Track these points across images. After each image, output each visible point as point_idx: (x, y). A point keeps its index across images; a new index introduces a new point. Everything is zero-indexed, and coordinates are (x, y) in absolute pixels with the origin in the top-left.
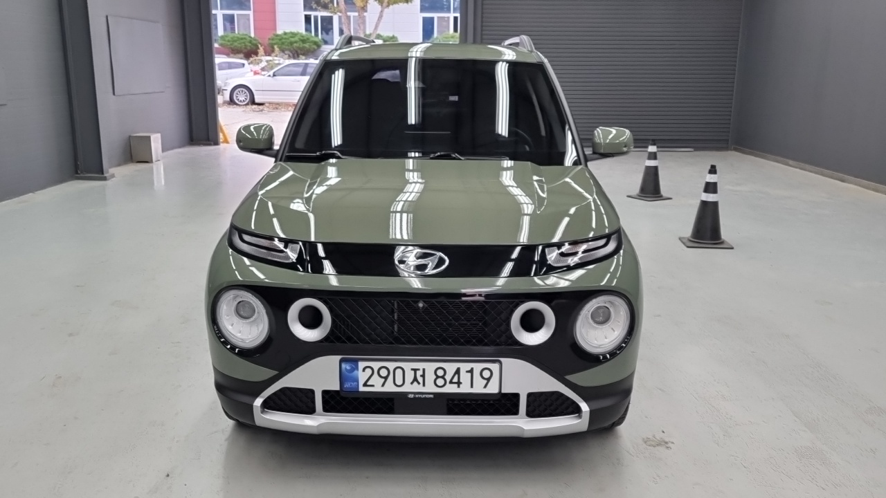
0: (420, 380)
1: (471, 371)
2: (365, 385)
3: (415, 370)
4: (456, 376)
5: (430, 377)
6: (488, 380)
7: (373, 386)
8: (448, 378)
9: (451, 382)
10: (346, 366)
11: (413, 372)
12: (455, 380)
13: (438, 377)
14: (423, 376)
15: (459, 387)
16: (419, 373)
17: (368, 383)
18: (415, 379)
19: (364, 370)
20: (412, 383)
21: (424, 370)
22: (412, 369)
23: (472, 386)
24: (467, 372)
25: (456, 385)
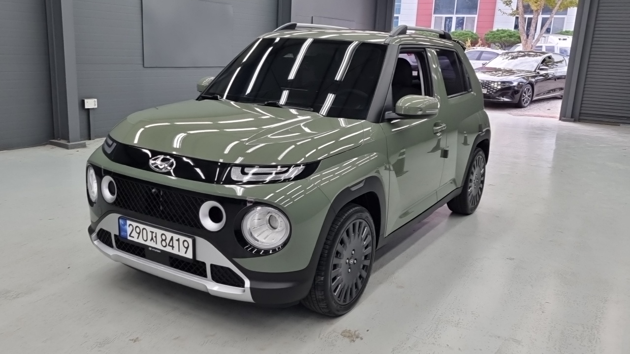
0: (154, 239)
1: (178, 240)
2: (130, 236)
3: (152, 232)
4: (171, 242)
5: (159, 239)
6: (187, 248)
7: (133, 237)
8: (168, 241)
9: (169, 245)
10: (121, 221)
11: (151, 233)
12: (171, 244)
13: (163, 240)
14: (156, 237)
15: (173, 249)
16: (154, 235)
17: (131, 235)
18: (152, 239)
19: (129, 226)
20: (151, 240)
21: (156, 233)
22: (151, 232)
23: (179, 251)
24: (177, 240)
25: (171, 248)
